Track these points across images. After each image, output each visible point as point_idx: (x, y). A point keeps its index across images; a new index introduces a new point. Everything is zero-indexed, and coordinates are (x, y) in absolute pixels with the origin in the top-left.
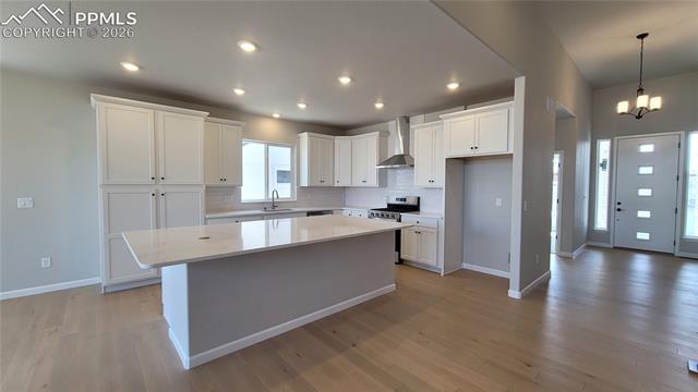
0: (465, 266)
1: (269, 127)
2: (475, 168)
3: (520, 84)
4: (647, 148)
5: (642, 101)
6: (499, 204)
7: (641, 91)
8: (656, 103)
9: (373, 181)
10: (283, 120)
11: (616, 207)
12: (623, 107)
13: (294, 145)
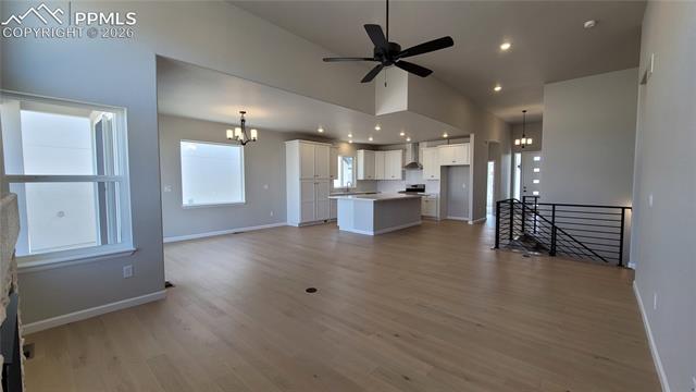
0: (449, 217)
1: (345, 148)
2: (454, 170)
3: (472, 136)
4: (537, 159)
5: (524, 141)
6: (464, 187)
7: (524, 136)
8: (530, 141)
9: (399, 177)
10: (354, 144)
11: (523, 189)
12: (517, 142)
13: (354, 156)
